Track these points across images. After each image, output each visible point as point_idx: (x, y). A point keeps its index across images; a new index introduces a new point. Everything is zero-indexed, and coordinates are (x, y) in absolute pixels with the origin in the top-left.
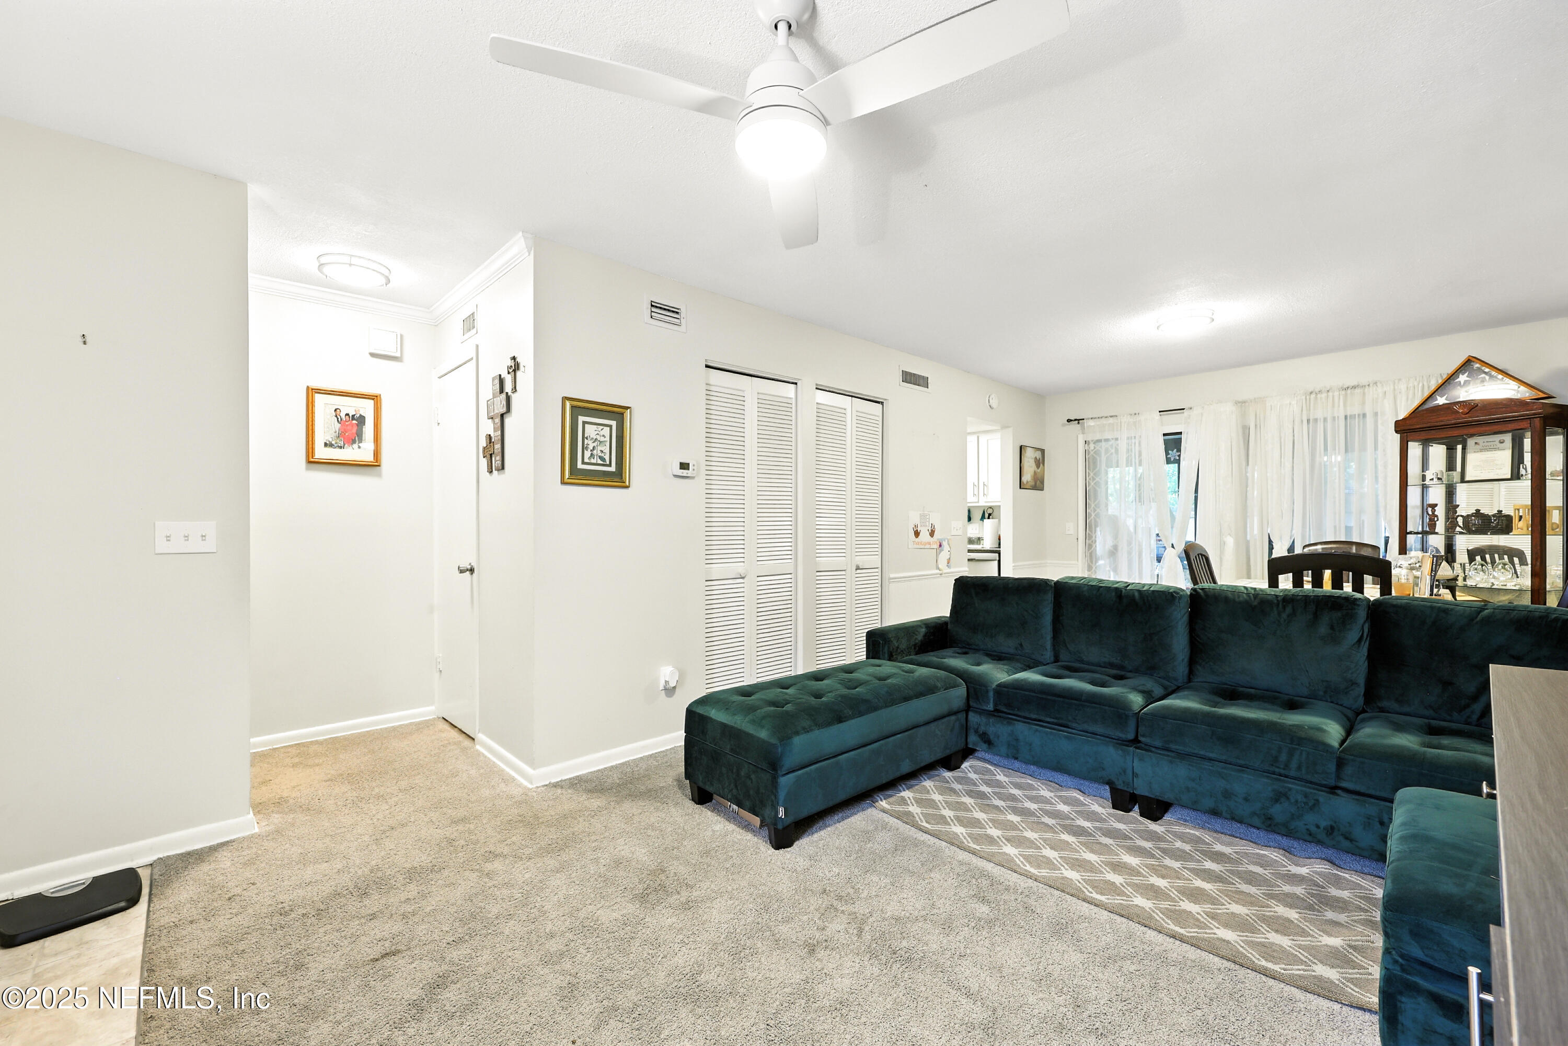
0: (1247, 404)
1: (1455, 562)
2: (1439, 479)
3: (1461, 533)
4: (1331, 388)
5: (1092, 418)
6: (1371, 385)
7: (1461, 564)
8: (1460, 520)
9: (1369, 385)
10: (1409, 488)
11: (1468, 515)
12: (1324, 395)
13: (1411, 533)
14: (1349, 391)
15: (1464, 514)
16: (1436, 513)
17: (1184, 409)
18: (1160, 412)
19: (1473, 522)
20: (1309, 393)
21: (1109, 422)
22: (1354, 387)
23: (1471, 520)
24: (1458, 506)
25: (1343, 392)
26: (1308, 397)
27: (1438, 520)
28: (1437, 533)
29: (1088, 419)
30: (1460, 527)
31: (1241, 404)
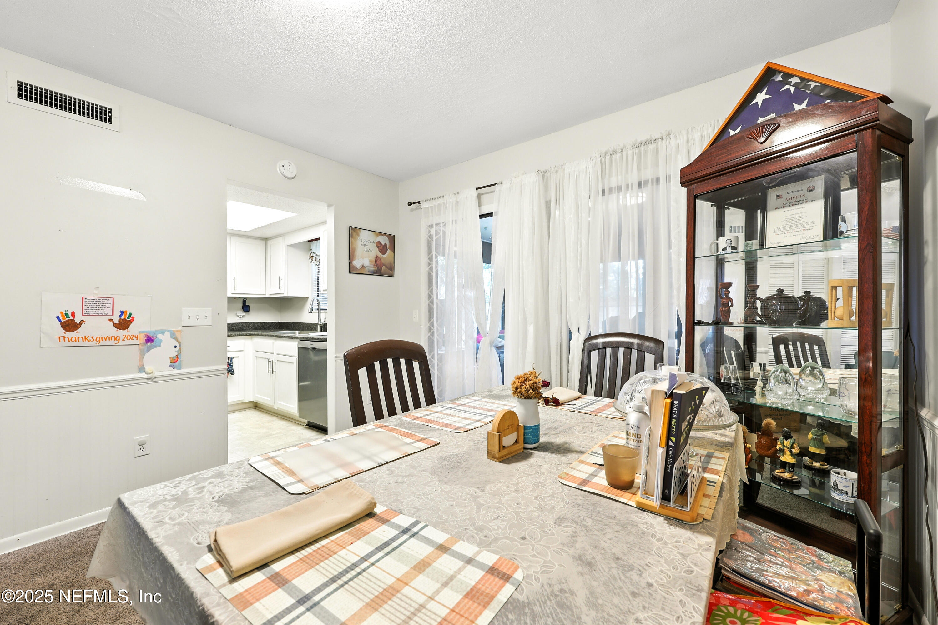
0: (549, 173)
1: (755, 361)
2: (733, 248)
3: (761, 323)
4: (624, 146)
5: (425, 201)
6: (664, 137)
7: (761, 365)
8: (759, 304)
9: (662, 139)
10: (697, 261)
11: (768, 298)
12: (618, 155)
13: (700, 323)
14: (642, 148)
15: (764, 298)
16: (730, 296)
17: (495, 184)
18: (477, 189)
19: (774, 308)
20: (604, 155)
21: (439, 203)
22: (647, 143)
23: (772, 305)
24: (759, 286)
25: (637, 150)
26: (603, 160)
27: (732, 305)
28: (732, 323)
29: (423, 201)
30: (758, 315)
31: (544, 174)
